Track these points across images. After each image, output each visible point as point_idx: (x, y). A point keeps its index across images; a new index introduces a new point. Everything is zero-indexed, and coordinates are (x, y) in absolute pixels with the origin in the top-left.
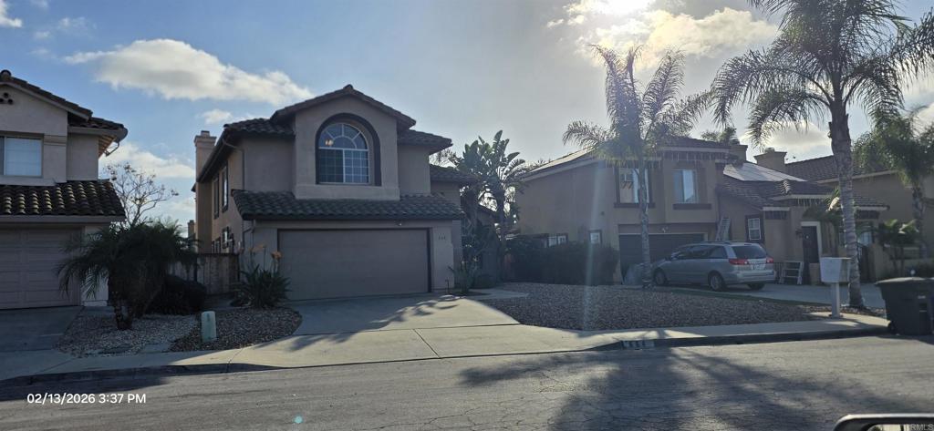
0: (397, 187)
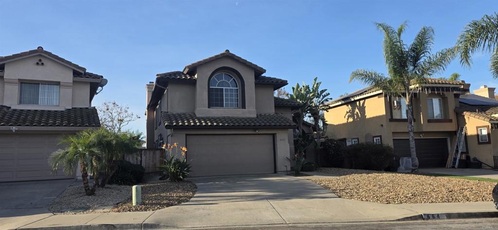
0: (255, 110)
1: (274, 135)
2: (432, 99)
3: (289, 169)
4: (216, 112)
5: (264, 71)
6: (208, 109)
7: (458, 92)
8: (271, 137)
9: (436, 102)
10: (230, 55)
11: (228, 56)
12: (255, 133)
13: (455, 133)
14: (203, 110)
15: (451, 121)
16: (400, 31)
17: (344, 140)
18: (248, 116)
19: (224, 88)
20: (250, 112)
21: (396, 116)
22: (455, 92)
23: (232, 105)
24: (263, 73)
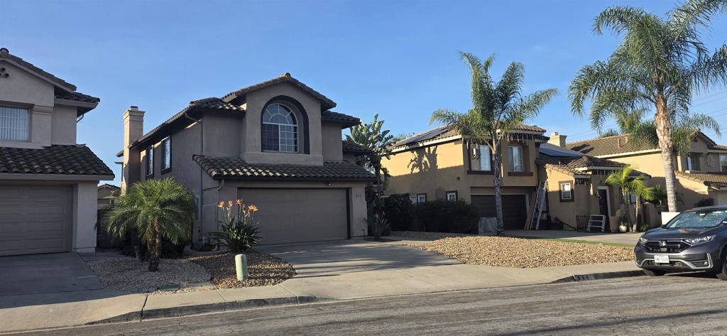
0: (321, 156)
1: (348, 190)
2: (512, 148)
3: (366, 234)
4: (271, 157)
5: (334, 105)
6: (260, 153)
7: (539, 141)
8: (345, 192)
9: (516, 150)
10: (291, 81)
11: (288, 81)
12: (326, 186)
13: (534, 189)
14: (254, 153)
15: (531, 174)
16: (488, 64)
17: (408, 195)
18: (313, 163)
19: (279, 124)
20: (315, 158)
21: (475, 168)
22: (536, 141)
23: (289, 149)
24: (332, 107)
